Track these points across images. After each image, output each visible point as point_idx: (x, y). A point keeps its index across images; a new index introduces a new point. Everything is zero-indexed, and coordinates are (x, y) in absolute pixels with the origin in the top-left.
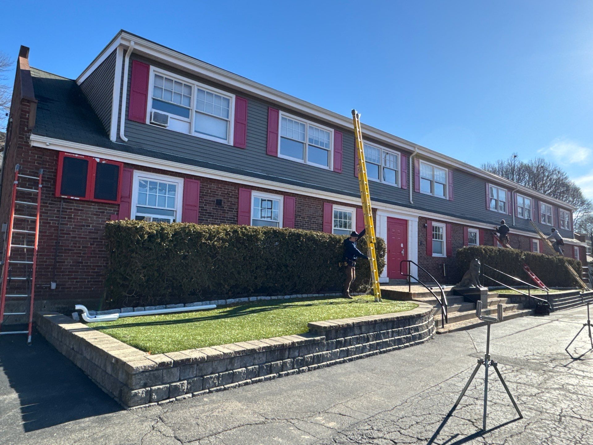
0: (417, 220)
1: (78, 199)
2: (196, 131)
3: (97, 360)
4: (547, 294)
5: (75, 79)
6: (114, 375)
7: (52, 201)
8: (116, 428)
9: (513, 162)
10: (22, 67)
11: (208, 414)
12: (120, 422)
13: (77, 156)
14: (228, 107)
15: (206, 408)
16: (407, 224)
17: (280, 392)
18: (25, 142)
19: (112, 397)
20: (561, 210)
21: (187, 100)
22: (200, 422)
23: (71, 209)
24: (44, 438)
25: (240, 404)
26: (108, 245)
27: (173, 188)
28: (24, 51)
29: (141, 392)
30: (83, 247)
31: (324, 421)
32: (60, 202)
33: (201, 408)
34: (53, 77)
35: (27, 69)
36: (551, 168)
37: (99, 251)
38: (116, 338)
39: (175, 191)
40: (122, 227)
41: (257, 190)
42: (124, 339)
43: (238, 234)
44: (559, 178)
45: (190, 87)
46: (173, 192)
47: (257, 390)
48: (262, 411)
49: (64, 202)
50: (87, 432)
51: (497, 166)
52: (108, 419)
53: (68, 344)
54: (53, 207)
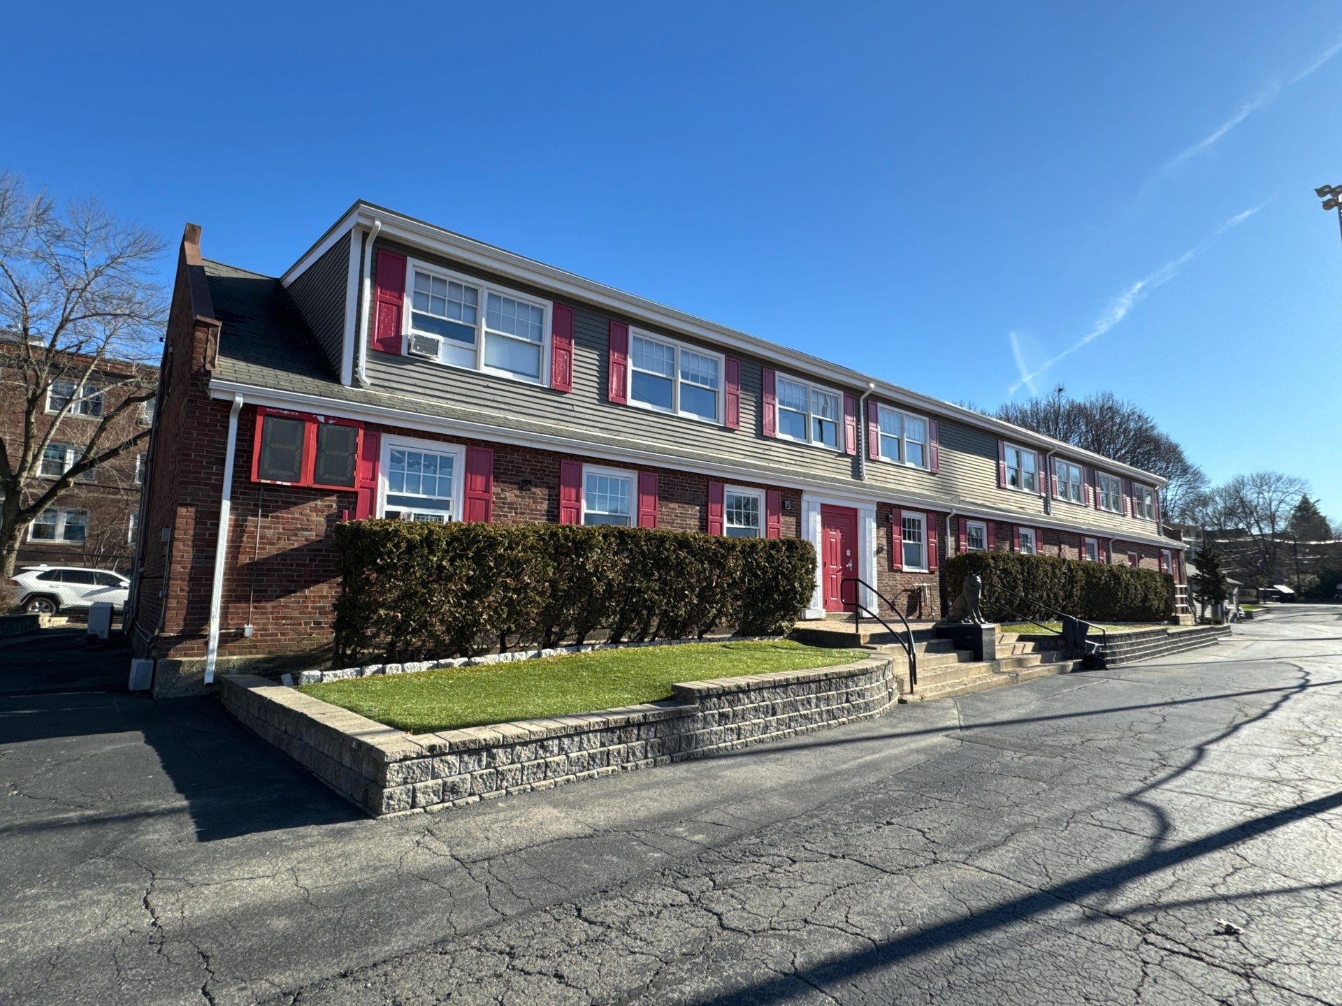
0: (875, 508)
1: (289, 484)
2: (486, 365)
3: (326, 747)
4: (1102, 633)
5: (278, 276)
6: (355, 768)
7: (245, 488)
8: (361, 844)
9: (1056, 400)
10: (190, 261)
11: (504, 824)
12: (366, 836)
13: (286, 412)
14: (541, 323)
15: (502, 815)
16: (856, 516)
17: (623, 792)
18: (200, 392)
19: (353, 801)
20: (1137, 485)
21: (470, 313)
22: (490, 835)
23: (277, 502)
24: (251, 858)
25: (555, 811)
26: (340, 561)
27: (447, 463)
28: (191, 234)
29: (398, 792)
30: (297, 565)
31: (686, 834)
32: (259, 490)
33: (494, 816)
34: (241, 275)
35: (199, 264)
36: (1126, 410)
37: (325, 571)
38: (356, 712)
39: (451, 467)
40: (364, 531)
41: (593, 463)
42: (369, 714)
43: (558, 539)
44: (1141, 427)
45: (476, 291)
46: (449, 470)
47: (585, 791)
48: (590, 821)
49: (265, 490)
50: (316, 849)
51: (1027, 407)
52: (348, 832)
53: (276, 725)
54: (248, 499)
